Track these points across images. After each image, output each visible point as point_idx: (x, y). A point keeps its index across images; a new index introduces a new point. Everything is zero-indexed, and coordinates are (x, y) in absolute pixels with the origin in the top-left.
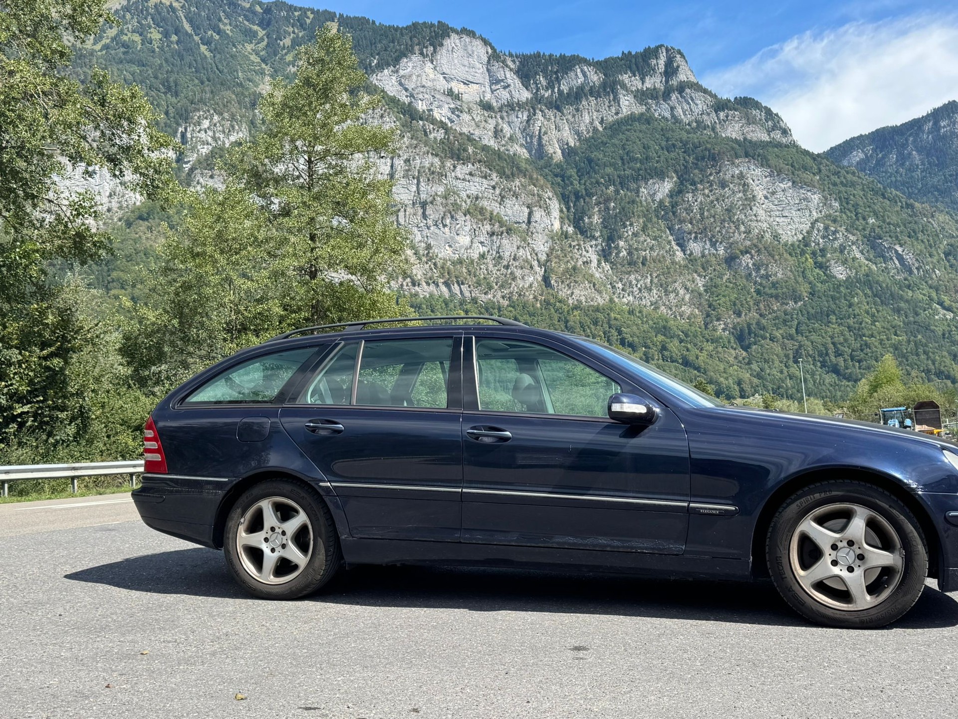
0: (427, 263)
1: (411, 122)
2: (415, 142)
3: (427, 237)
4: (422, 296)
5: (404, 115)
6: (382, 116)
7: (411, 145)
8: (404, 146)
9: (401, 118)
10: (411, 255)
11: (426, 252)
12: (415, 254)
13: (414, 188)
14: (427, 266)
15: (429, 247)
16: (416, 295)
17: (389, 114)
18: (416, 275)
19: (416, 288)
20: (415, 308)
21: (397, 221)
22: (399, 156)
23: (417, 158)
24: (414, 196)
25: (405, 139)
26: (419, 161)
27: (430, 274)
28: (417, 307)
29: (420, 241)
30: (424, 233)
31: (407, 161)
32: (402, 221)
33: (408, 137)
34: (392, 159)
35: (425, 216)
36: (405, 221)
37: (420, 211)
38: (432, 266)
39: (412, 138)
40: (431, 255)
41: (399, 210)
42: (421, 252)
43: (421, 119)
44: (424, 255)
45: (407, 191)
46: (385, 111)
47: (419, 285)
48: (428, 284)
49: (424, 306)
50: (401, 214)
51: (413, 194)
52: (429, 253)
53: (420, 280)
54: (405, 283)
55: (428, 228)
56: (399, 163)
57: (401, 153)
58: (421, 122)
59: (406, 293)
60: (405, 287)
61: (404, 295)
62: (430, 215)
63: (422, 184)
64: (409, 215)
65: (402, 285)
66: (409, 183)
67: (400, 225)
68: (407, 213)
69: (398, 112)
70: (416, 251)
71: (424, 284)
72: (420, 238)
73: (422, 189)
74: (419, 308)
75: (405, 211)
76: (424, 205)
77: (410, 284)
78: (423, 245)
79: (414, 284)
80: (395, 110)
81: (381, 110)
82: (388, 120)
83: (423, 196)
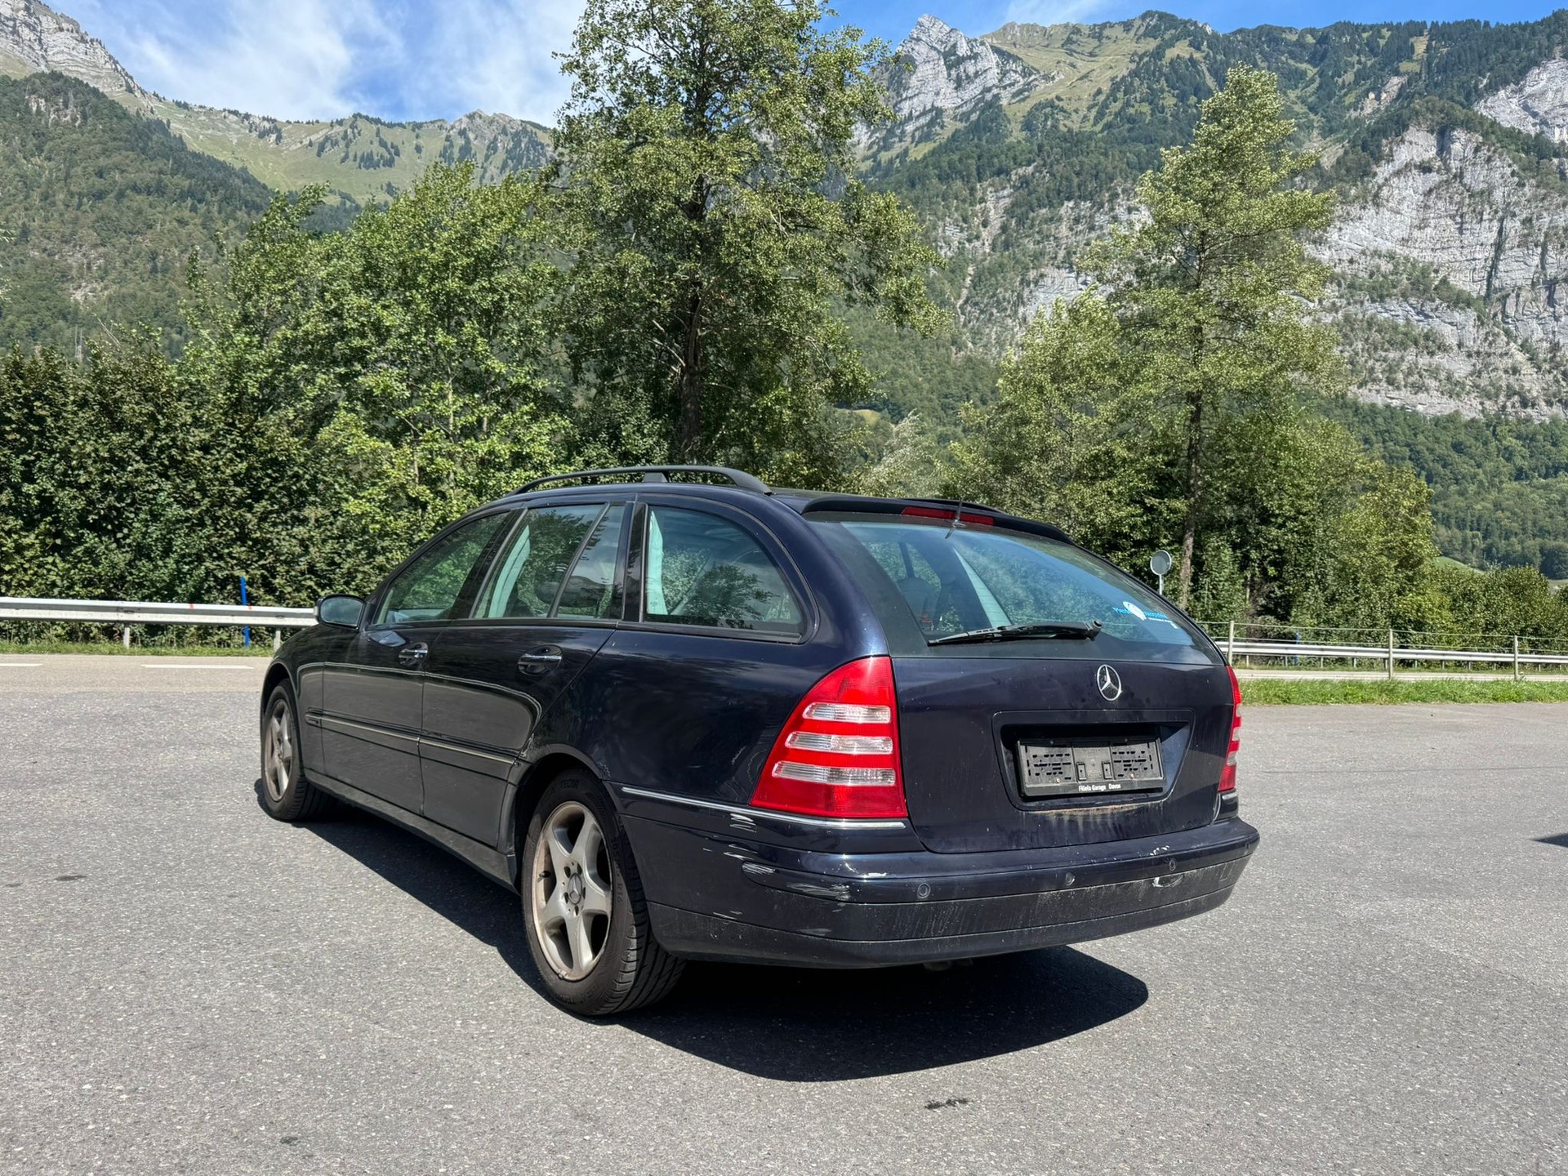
0: (1550, 372)
1: (1538, 163)
2: (1543, 191)
3: (1554, 332)
4: (1537, 422)
5: (1527, 153)
6: (1489, 160)
7: (1535, 197)
8: (1523, 199)
9: (1521, 158)
10: (1523, 361)
11: (1550, 355)
12: (1530, 359)
13: (1536, 260)
14: (1550, 377)
15: (1555, 347)
16: (1528, 421)
17: (1501, 155)
18: (1529, 391)
19: (1529, 410)
20: (1525, 440)
21: (1504, 312)
22: (1514, 215)
23: (1545, 214)
24: (1536, 272)
25: (1526, 189)
26: (1547, 220)
27: (1554, 388)
28: (1528, 439)
29: (1541, 340)
30: (1549, 328)
31: (1527, 221)
32: (1511, 311)
33: (1532, 186)
34: (1501, 220)
35: (1551, 301)
36: (1517, 311)
37: (1544, 295)
38: (1559, 376)
39: (1538, 186)
40: (1558, 359)
41: (1508, 295)
42: (1541, 356)
43: (1557, 155)
44: (1545, 361)
45: (1523, 266)
46: (1494, 152)
47: (1533, 406)
48: (1550, 403)
49: (1541, 438)
50: (1511, 301)
51: (1533, 269)
52: (1555, 356)
53: (1537, 398)
54: (1509, 404)
55: (1557, 319)
56: (1513, 226)
57: (1517, 210)
58: (1556, 161)
59: (1510, 418)
60: (1509, 409)
61: (1507, 421)
62: (1561, 299)
63: (1551, 254)
64: (1525, 302)
65: (1504, 407)
66: (1528, 254)
67: (1508, 317)
68: (1521, 299)
69: (1517, 151)
70: (1533, 355)
71: (1543, 404)
72: (1541, 335)
73: (1550, 260)
74: (1532, 440)
75: (1518, 296)
76: (1551, 285)
77: (1517, 405)
78: (1545, 345)
79: (1524, 404)
80: (1513, 147)
81: (1489, 150)
82: (1499, 164)
83: (1551, 272)
